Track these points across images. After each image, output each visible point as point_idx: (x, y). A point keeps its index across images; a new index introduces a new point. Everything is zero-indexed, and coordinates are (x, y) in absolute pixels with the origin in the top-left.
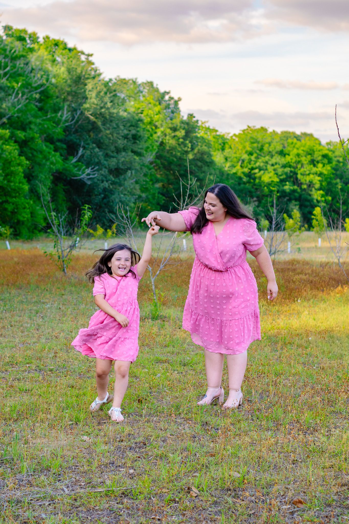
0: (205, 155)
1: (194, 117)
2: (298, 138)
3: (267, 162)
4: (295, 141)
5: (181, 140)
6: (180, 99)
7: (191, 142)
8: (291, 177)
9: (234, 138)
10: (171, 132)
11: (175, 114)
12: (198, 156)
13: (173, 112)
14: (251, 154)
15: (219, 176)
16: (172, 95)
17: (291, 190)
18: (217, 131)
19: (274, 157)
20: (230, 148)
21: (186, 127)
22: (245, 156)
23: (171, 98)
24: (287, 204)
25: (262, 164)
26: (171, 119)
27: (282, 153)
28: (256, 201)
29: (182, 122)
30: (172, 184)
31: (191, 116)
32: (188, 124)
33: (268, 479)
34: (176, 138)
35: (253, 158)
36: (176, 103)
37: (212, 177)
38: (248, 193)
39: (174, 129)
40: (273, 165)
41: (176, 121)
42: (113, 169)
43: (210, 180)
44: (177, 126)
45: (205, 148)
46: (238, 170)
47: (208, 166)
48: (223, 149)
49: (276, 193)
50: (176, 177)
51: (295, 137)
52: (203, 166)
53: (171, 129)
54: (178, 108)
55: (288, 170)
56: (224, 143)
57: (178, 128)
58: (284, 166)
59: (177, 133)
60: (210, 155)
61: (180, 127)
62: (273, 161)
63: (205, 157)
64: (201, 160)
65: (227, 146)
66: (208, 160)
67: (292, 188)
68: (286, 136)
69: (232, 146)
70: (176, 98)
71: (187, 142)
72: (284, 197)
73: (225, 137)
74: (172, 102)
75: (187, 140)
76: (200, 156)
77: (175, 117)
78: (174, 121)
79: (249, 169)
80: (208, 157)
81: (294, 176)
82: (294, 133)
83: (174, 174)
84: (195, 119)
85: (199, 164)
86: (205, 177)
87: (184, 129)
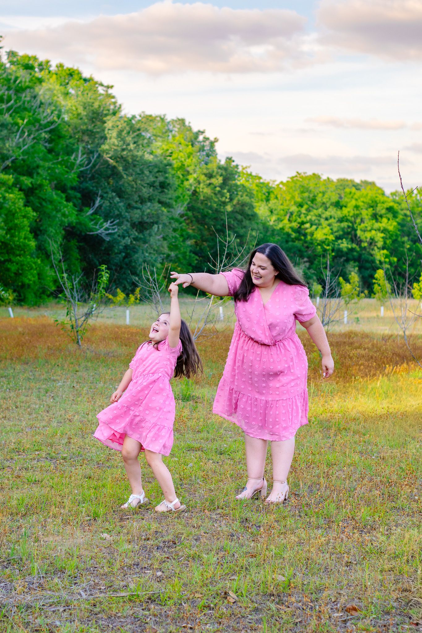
0: (246, 206)
1: (233, 161)
2: (357, 187)
3: (320, 216)
4: (354, 190)
5: (218, 189)
6: (216, 140)
7: (229, 191)
8: (348, 233)
9: (281, 186)
10: (206, 179)
11: (211, 158)
12: (238, 208)
13: (208, 155)
14: (301, 206)
15: (262, 231)
16: (207, 135)
17: (348, 248)
18: (260, 178)
19: (329, 209)
20: (276, 198)
21: (224, 173)
22: (294, 209)
23: (206, 139)
24: (344, 265)
25: (314, 218)
26: (206, 164)
27: (338, 205)
28: (306, 262)
29: (219, 168)
30: (206, 241)
31: (229, 160)
32: (225, 169)
33: (318, 583)
34: (212, 186)
35: (303, 210)
36: (212, 144)
37: (254, 233)
38: (298, 252)
39: (210, 176)
40: (327, 219)
41: (213, 166)
42: (137, 223)
43: (252, 236)
44: (213, 171)
45: (246, 199)
46: (286, 225)
47: (250, 219)
48: (268, 200)
49: (330, 251)
50: (211, 232)
51: (354, 186)
52: (244, 220)
53: (206, 175)
54: (215, 151)
55: (345, 225)
56: (269, 193)
57: (214, 174)
58: (341, 220)
59: (213, 181)
60: (252, 207)
61: (217, 173)
62: (327, 214)
63: (247, 209)
64: (242, 213)
65: (272, 196)
66: (250, 213)
67: (350, 247)
68: (343, 184)
69: (279, 196)
70: (212, 139)
71: (225, 191)
72: (341, 257)
73: (270, 185)
74: (207, 143)
75: (224, 189)
76: (240, 208)
77: (211, 162)
78: (210, 166)
79: (299, 223)
80: (249, 209)
81: (353, 232)
82: (352, 181)
83: (209, 229)
84: (234, 164)
85: (239, 217)
86: (246, 233)
87: (221, 175)
